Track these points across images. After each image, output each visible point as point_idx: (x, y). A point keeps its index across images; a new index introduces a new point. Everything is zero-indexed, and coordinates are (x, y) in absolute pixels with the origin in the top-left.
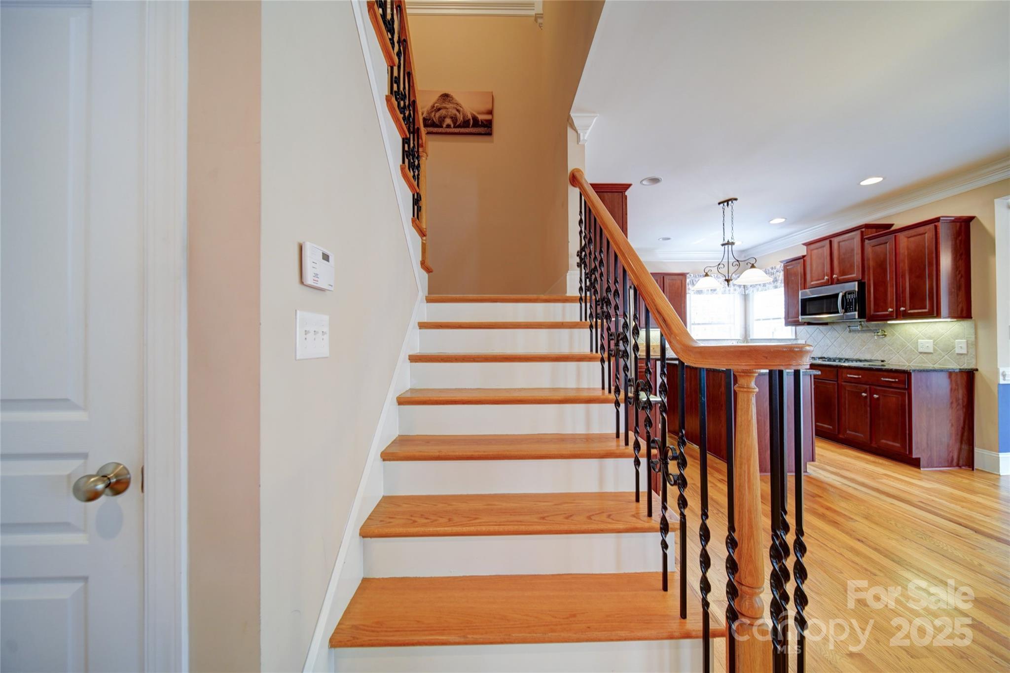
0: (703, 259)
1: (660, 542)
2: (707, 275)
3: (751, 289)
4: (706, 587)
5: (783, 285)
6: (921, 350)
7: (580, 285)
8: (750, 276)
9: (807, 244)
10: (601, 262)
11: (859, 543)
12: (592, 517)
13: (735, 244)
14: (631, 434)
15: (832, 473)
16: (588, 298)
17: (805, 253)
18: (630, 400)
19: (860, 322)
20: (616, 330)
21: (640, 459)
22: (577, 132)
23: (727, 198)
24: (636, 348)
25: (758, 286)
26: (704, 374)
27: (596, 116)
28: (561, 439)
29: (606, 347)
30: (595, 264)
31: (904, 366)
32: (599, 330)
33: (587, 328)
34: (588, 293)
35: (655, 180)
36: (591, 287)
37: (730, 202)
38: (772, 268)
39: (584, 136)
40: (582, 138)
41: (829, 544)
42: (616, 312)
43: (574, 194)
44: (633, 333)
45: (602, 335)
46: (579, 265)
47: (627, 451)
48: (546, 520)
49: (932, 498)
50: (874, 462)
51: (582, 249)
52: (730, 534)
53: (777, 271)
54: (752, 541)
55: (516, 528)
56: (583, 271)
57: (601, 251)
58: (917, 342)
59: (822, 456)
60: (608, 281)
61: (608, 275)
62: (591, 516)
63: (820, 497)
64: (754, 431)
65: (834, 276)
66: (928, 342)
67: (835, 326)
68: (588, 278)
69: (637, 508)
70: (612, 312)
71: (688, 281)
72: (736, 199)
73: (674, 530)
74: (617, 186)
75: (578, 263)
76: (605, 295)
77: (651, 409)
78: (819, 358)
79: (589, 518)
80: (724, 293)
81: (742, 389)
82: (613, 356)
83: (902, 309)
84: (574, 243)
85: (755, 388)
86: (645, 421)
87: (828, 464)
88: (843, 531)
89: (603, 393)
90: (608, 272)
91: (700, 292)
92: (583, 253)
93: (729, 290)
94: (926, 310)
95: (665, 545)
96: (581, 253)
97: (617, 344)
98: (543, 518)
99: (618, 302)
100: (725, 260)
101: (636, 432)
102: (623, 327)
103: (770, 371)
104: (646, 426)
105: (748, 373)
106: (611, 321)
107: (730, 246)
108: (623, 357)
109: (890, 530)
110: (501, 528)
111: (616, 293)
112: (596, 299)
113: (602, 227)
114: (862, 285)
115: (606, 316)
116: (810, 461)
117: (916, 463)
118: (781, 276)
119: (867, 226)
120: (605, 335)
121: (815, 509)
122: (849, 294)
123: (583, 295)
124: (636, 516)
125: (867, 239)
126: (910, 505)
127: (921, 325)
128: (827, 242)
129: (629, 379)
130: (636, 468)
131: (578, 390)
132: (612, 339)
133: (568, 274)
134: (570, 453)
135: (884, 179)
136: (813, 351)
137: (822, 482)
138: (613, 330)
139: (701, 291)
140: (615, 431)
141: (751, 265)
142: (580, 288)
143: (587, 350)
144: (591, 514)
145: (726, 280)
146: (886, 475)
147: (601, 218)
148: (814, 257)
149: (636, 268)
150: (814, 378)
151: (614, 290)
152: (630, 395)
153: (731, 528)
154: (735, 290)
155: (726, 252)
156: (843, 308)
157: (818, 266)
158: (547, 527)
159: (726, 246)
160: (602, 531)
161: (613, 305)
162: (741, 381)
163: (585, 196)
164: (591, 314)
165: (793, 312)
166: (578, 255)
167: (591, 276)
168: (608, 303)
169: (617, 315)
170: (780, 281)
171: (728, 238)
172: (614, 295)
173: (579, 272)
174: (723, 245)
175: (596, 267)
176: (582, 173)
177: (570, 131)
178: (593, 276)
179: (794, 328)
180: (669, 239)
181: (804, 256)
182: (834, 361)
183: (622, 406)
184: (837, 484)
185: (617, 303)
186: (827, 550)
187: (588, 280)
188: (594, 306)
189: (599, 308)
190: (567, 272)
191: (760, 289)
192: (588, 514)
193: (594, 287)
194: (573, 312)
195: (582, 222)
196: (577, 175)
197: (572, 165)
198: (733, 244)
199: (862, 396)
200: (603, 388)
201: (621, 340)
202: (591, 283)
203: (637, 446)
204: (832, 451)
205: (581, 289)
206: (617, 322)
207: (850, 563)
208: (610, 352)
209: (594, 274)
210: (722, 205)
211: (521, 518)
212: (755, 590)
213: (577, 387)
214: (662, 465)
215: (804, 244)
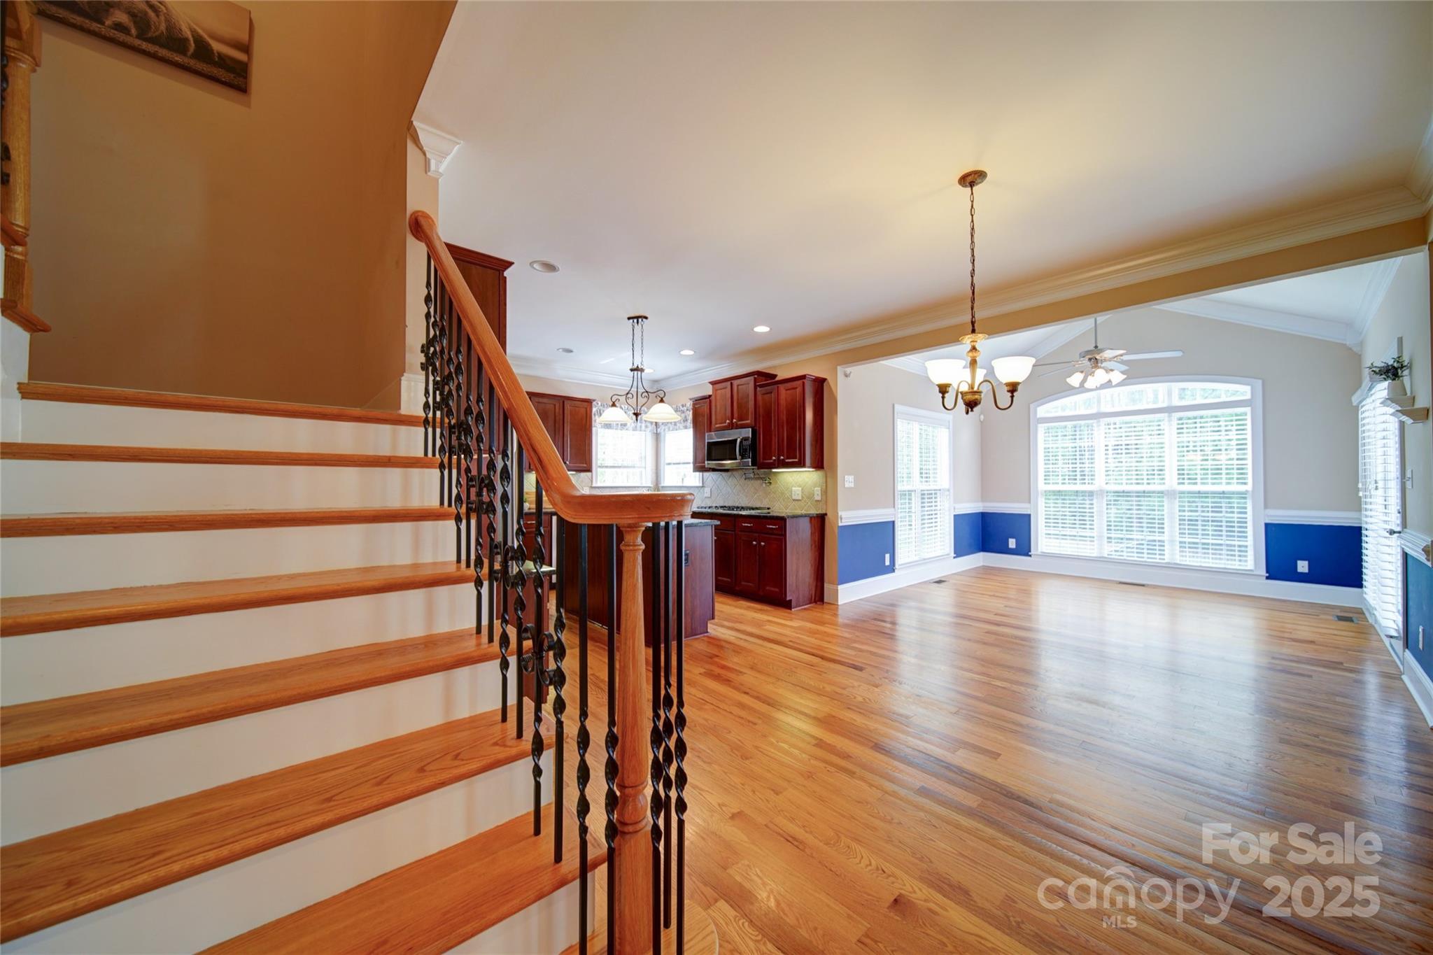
0: (609, 385)
1: (532, 770)
2: (614, 405)
3: (663, 427)
4: (584, 808)
5: (692, 425)
6: (794, 498)
7: (425, 400)
8: (660, 412)
9: (713, 383)
10: (458, 368)
11: (745, 696)
12: (425, 768)
13: (645, 371)
14: (497, 623)
15: (729, 628)
16: (438, 420)
17: (711, 393)
18: (496, 575)
19: (753, 469)
20: (478, 473)
21: (508, 658)
22: (424, 154)
23: (637, 314)
24: (505, 499)
25: (670, 425)
26: (585, 532)
27: (458, 144)
28: (378, 651)
29: (464, 497)
30: (450, 369)
31: (783, 513)
32: (454, 472)
33: (436, 468)
34: (438, 413)
35: (550, 267)
36: (442, 405)
37: (640, 320)
38: (683, 406)
39: (437, 166)
40: (433, 167)
41: (722, 705)
42: (479, 446)
43: (416, 253)
44: (501, 478)
45: (458, 480)
46: (424, 367)
47: (491, 650)
48: (334, 800)
49: (798, 635)
50: (761, 610)
51: (430, 342)
52: (610, 731)
53: (687, 410)
54: (636, 730)
55: (262, 838)
56: (431, 378)
57: (458, 352)
58: (792, 491)
59: (722, 611)
60: (468, 398)
61: (469, 389)
62: (425, 766)
63: (717, 656)
64: (640, 597)
65: (734, 420)
66: (798, 490)
67: (735, 473)
68: (437, 389)
69: (504, 731)
70: (472, 444)
71: (594, 410)
72: (646, 318)
73: (549, 747)
74: (490, 259)
75: (422, 364)
76: (464, 418)
77: (523, 585)
78: (721, 507)
79: (422, 770)
80: (635, 429)
81: (628, 548)
82: (474, 512)
83: (782, 458)
84: (416, 331)
85: (641, 545)
86: (515, 604)
87: (726, 620)
88: (735, 688)
89: (459, 568)
90: (469, 384)
91: (608, 426)
92: (432, 349)
93: (641, 427)
94: (797, 460)
95: (537, 772)
96: (429, 349)
97: (479, 494)
98: (329, 800)
99: (482, 431)
100: (634, 389)
101: (505, 621)
102: (488, 469)
103: (653, 524)
104: (516, 610)
105: (633, 527)
106: (472, 458)
107: (639, 373)
108: (487, 512)
109: (768, 674)
110: (225, 851)
111: (479, 417)
112: (450, 423)
113: (461, 316)
114: (754, 432)
115: (464, 450)
116: (710, 620)
117: (787, 605)
118: (690, 415)
119: (759, 373)
120: (463, 481)
121: (712, 670)
122: (745, 440)
123: (431, 415)
124: (501, 743)
125: (758, 385)
126: (784, 646)
127: (795, 474)
128: (729, 383)
129: (496, 545)
130: (503, 673)
131: (415, 566)
132: (473, 486)
133: (403, 378)
134: (391, 673)
135: (771, 329)
136: (693, 500)
137: (719, 640)
138: (474, 472)
139: (610, 424)
140: (474, 624)
141: (660, 399)
142: (424, 405)
143: (435, 503)
144: (423, 764)
145: (635, 414)
146: (769, 621)
147: (459, 302)
148: (718, 398)
149: (506, 384)
150: (715, 529)
151: (477, 412)
152: (497, 566)
153: (612, 723)
154: (646, 427)
155: (635, 380)
156: (740, 455)
157: (721, 408)
158: (336, 811)
159: (636, 372)
160: (443, 784)
161: (475, 434)
162: (628, 538)
163: (435, 260)
164: (442, 447)
165: (700, 458)
166: (422, 352)
167: (443, 387)
168: (468, 431)
169: (480, 449)
170: (689, 421)
171: (637, 363)
172: (477, 420)
173: (424, 377)
174: (632, 370)
175: (450, 373)
176: (433, 221)
177: (410, 146)
178: (447, 388)
179: (701, 474)
180: (571, 351)
181: (710, 396)
182: (733, 510)
183: (486, 584)
184: (732, 639)
185: (480, 432)
186: (719, 712)
187: (438, 392)
188: (446, 433)
189: (454, 437)
190: (403, 375)
191: (671, 429)
192: (418, 766)
193: (448, 405)
194: (412, 441)
195: (431, 300)
196: (422, 221)
197: (415, 202)
198: (642, 370)
199: (753, 544)
200: (459, 560)
201: (485, 487)
202: (442, 399)
203: (505, 640)
204: (730, 605)
205: (426, 406)
206: (480, 460)
207: (737, 719)
208: (470, 505)
209: (448, 384)
210: (631, 321)
211: (279, 815)
212: (638, 788)
213: (414, 562)
214: (535, 661)
215: (710, 383)
